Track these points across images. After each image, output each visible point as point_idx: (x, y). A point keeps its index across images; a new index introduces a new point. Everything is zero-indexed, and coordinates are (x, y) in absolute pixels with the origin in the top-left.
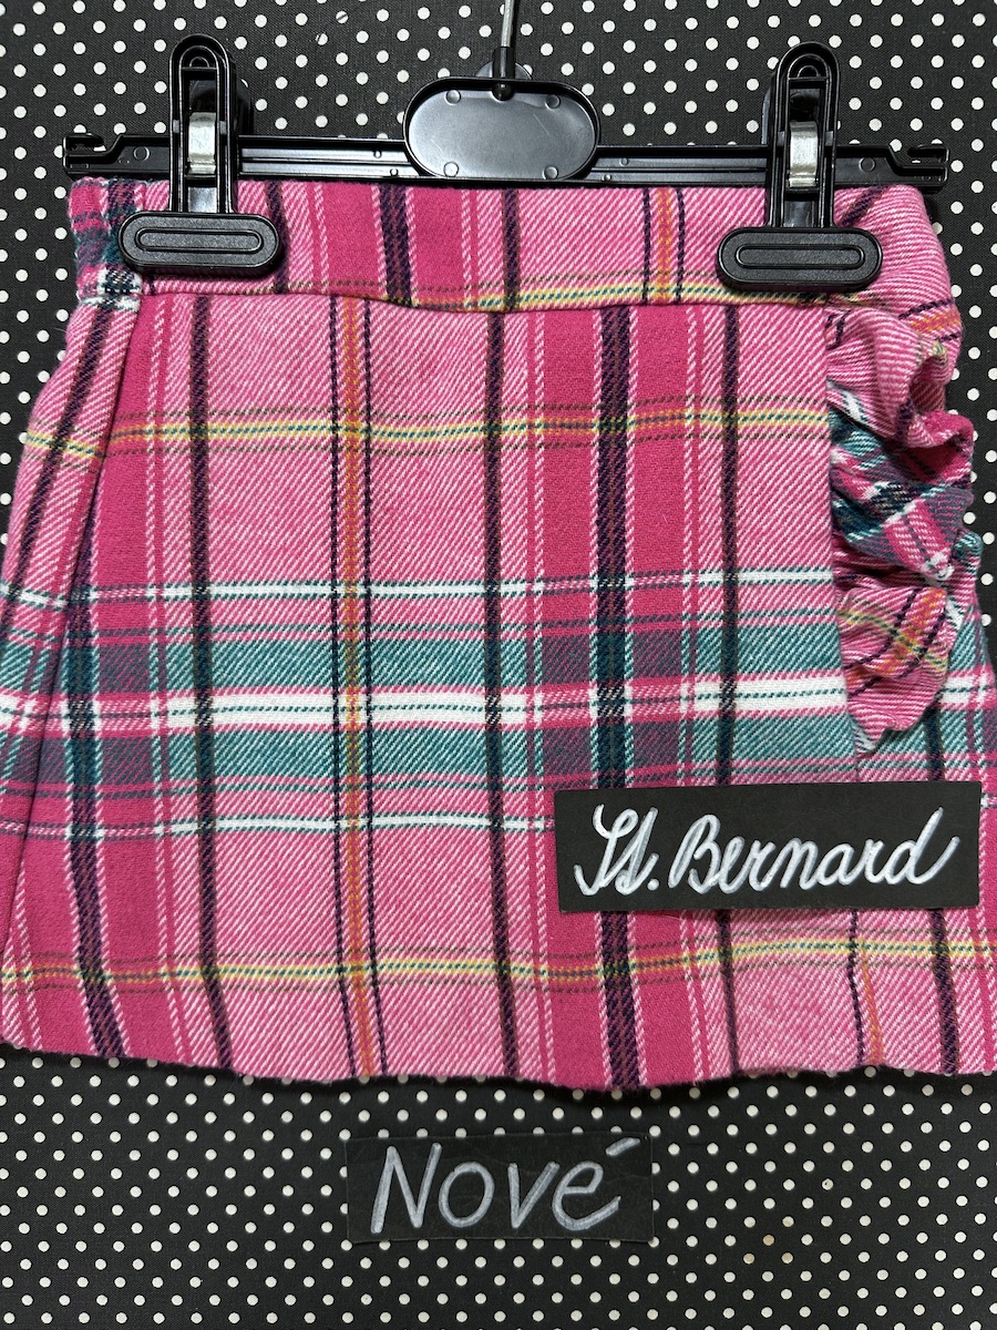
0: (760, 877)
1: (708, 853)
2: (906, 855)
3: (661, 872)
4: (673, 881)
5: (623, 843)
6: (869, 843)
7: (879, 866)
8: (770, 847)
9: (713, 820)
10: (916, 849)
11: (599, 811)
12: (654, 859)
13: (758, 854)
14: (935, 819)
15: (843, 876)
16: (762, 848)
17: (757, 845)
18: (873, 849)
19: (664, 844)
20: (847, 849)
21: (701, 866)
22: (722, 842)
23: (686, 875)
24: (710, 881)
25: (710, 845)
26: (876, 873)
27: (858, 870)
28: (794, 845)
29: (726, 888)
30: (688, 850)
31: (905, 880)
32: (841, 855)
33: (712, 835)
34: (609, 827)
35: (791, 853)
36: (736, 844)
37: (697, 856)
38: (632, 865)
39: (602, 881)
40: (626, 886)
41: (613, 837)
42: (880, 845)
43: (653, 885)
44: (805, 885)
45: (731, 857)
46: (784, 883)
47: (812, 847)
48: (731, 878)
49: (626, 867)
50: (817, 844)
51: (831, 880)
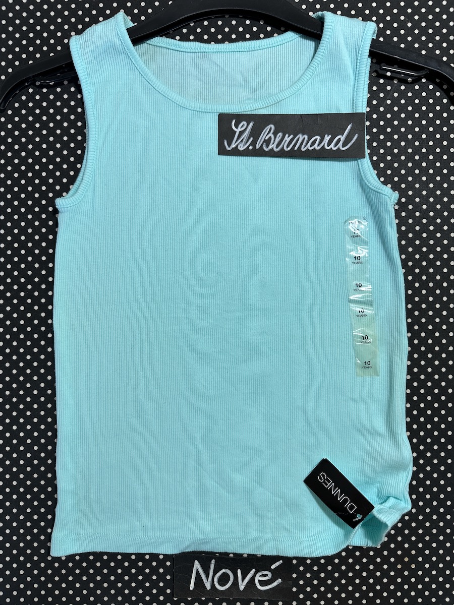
0: (288, 146)
1: (270, 138)
2: (339, 140)
3: (254, 143)
4: (258, 147)
5: (241, 133)
6: (326, 136)
7: (329, 143)
8: (291, 136)
9: (273, 126)
10: (343, 138)
11: (234, 121)
12: (251, 139)
13: (287, 139)
14: (349, 127)
15: (316, 146)
16: (289, 137)
17: (287, 135)
18: (327, 138)
19: (255, 134)
20: (318, 138)
21: (267, 142)
22: (275, 134)
23: (262, 145)
24: (270, 147)
25: (271, 135)
26: (328, 146)
27: (322, 145)
28: (300, 135)
29: (275, 150)
30: (263, 136)
31: (339, 148)
32: (316, 139)
33: (272, 132)
34: (237, 127)
35: (299, 138)
36: (280, 134)
37: (266, 139)
39: (233, 146)
40: (241, 148)
41: (238, 131)
42: (330, 136)
43: (251, 148)
44: (303, 149)
45: (278, 140)
46: (296, 148)
47: (306, 137)
48: (277, 147)
49: (242, 141)
50: (308, 135)
51: (312, 148)
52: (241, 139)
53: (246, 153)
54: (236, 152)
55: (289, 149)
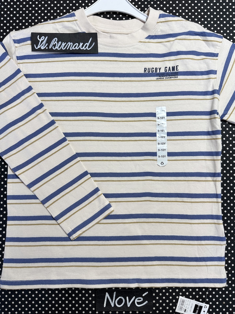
0: (64, 48)
1: (56, 43)
2: (87, 45)
3: (48, 46)
4: (50, 48)
5: (42, 41)
6: (81, 43)
7: (82, 47)
8: (65, 43)
9: (56, 39)
10: (88, 44)
11: (38, 36)
12: (47, 44)
13: (63, 44)
14: (91, 39)
15: (77, 48)
16: (64, 43)
17: (63, 43)
18: (81, 44)
19: (49, 42)
20: (77, 44)
21: (54, 46)
22: (58, 42)
23: (52, 47)
24: (56, 48)
25: (56, 42)
26: (82, 48)
27: (79, 47)
28: (69, 43)
29: (58, 49)
30: (53, 43)
31: (87, 49)
32: (77, 45)
33: (56, 41)
34: (40, 39)
35: (69, 44)
36: (60, 42)
37: (54, 44)
38: (44, 45)
39: (39, 47)
40: (42, 48)
41: (41, 40)
42: (82, 43)
43: (47, 48)
44: (71, 49)
45: (59, 45)
46: (68, 49)
47: (72, 44)
48: (59, 48)
49: (43, 45)
50: (73, 43)
51: (75, 49)
52: (42, 44)
53: (44, 50)
54: (40, 50)
55: (64, 49)
